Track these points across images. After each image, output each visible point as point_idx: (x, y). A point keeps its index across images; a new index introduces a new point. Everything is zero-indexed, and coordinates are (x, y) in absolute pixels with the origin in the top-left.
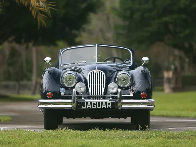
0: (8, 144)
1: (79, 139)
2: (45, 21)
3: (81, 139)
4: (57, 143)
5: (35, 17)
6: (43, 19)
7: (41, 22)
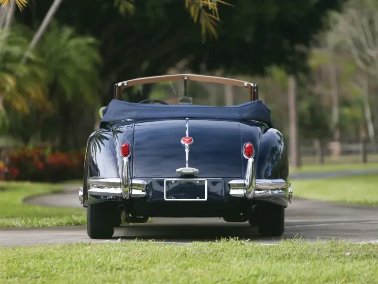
0: (116, 272)
1: (257, 261)
2: (214, 27)
3: (260, 261)
4: (211, 270)
5: (195, 19)
6: (212, 23)
7: (207, 29)
